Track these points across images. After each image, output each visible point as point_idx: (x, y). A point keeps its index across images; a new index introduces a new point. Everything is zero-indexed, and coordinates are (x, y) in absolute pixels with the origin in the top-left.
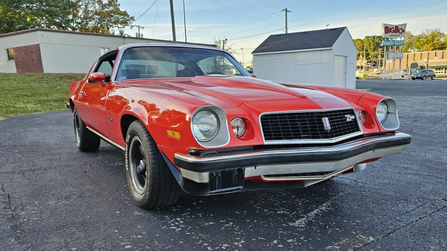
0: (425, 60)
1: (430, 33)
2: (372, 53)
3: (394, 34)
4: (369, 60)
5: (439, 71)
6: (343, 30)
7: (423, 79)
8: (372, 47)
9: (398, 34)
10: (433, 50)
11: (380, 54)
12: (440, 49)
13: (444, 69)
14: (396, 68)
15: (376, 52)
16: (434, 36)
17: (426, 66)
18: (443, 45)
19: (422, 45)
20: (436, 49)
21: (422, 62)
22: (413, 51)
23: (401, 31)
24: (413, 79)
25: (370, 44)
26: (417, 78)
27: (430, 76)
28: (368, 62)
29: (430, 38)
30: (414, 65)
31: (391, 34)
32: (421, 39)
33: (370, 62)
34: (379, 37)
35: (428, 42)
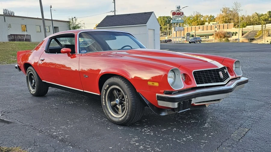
0: (194, 31)
1: (195, 15)
2: (163, 27)
3: (177, 16)
4: (162, 31)
5: (202, 38)
6: (152, 14)
7: (195, 43)
8: (163, 23)
9: (180, 16)
10: (197, 25)
11: (168, 27)
12: (201, 24)
13: (204, 36)
14: (178, 36)
15: (166, 26)
16: (197, 17)
17: (194, 35)
18: (202, 22)
19: (191, 22)
20: (199, 25)
21: (193, 33)
22: (186, 26)
23: (181, 14)
24: (190, 43)
25: (162, 21)
26: (192, 42)
27: (199, 41)
28: (161, 32)
29: (195, 18)
30: (188, 34)
31: (176, 16)
32: (190, 19)
33: (162, 32)
34: (167, 17)
35: (194, 20)
